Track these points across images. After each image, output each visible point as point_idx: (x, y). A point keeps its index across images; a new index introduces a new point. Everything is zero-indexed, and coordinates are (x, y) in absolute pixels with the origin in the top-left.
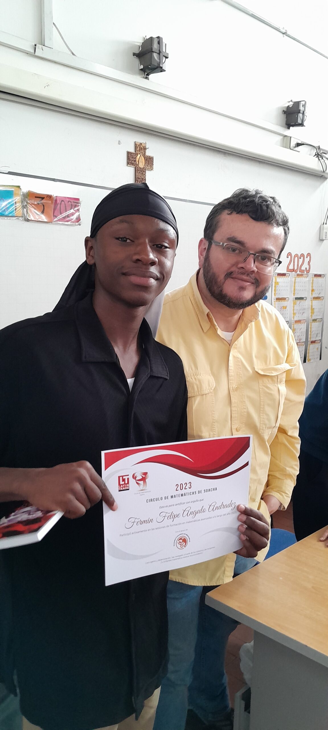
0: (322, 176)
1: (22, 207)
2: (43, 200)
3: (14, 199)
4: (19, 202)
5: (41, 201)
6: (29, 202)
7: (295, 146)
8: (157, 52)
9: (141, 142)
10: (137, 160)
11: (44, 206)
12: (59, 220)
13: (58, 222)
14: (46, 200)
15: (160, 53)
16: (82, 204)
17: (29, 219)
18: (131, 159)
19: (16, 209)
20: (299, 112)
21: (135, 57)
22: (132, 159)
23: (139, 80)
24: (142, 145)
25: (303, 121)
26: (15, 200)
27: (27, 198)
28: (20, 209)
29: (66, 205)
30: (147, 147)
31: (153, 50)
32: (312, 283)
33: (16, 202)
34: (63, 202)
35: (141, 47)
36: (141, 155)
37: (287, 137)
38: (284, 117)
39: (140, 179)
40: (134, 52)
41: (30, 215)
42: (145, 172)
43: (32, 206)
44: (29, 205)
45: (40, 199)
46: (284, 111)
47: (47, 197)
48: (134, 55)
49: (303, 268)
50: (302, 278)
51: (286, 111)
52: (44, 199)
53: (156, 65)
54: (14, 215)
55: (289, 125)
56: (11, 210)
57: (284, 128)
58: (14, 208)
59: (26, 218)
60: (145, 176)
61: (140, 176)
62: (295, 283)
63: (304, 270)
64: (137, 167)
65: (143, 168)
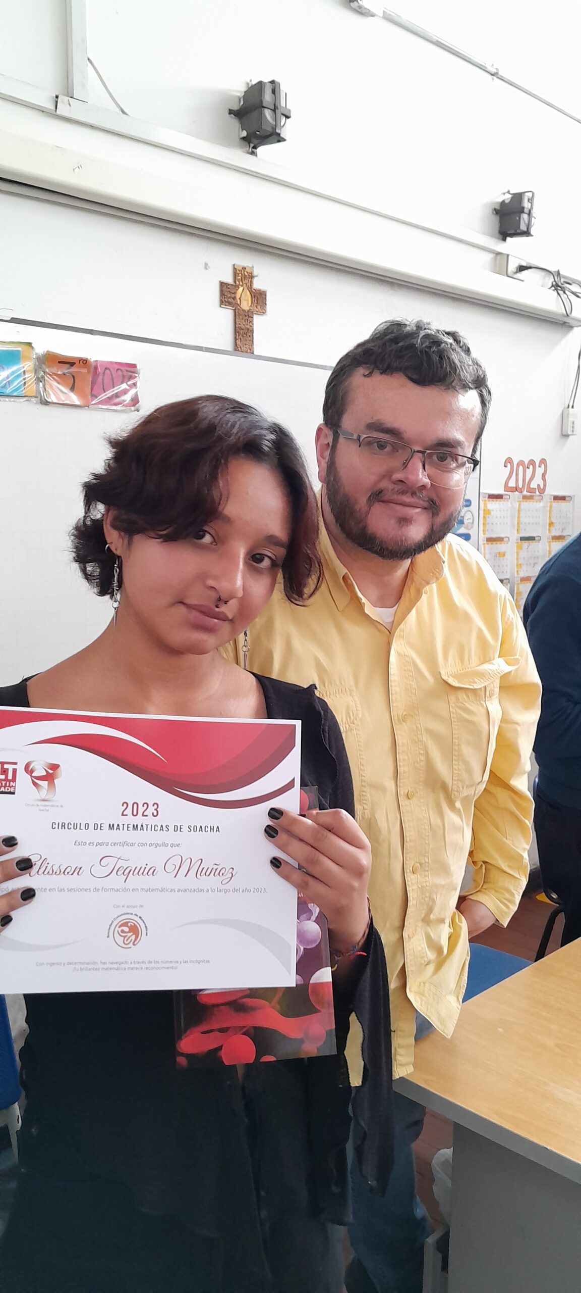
0: (565, 323)
1: (35, 380)
2: (73, 367)
3: (21, 366)
4: (30, 371)
5: (69, 369)
6: (47, 370)
7: (515, 270)
8: (271, 108)
9: (245, 265)
10: (238, 296)
11: (74, 377)
12: (101, 403)
13: (100, 406)
14: (80, 367)
15: (277, 111)
16: (141, 375)
17: (48, 400)
18: (227, 294)
19: (25, 383)
20: (522, 210)
21: (232, 117)
22: (229, 296)
23: (239, 157)
24: (247, 270)
25: (529, 226)
26: (24, 367)
27: (44, 364)
28: (33, 382)
29: (114, 376)
30: (255, 273)
31: (264, 105)
32: (550, 512)
33: (24, 372)
34: (107, 371)
35: (242, 100)
36: (246, 288)
37: (502, 255)
38: (495, 220)
39: (243, 329)
40: (231, 109)
41: (49, 394)
42: (252, 318)
43: (53, 378)
44: (48, 376)
45: (68, 366)
46: (495, 209)
47: (79, 363)
48: (230, 114)
49: (534, 485)
50: (531, 503)
51: (498, 210)
52: (75, 365)
53: (270, 129)
54: (23, 393)
55: (504, 234)
56: (16, 386)
57: (494, 239)
58: (21, 381)
59: (43, 399)
60: (251, 325)
61: (244, 325)
62: (519, 511)
63: (536, 489)
64: (238, 309)
65: (248, 311)
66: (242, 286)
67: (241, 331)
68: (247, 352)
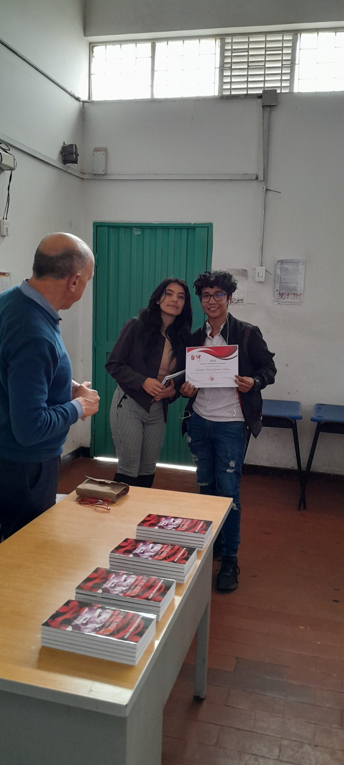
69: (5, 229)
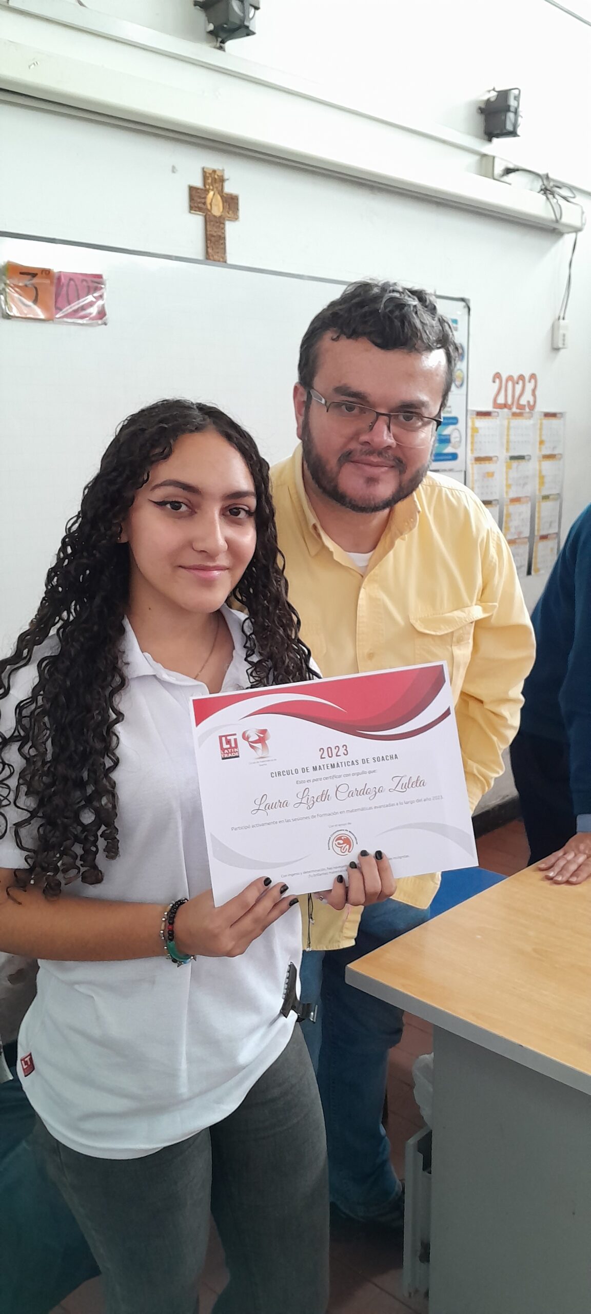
0: (554, 229)
2: (35, 278)
5: (31, 280)
6: (8, 282)
7: (501, 173)
9: (215, 168)
10: (208, 201)
11: (36, 289)
12: (67, 316)
13: (65, 320)
14: (42, 277)
15: (245, 1)
16: (107, 285)
17: (9, 313)
18: (196, 199)
20: (507, 109)
21: (198, 9)
22: (199, 200)
23: (206, 52)
24: (216, 174)
25: (515, 125)
27: (4, 275)
29: (79, 288)
30: (226, 177)
32: (541, 429)
34: (72, 282)
36: (216, 194)
37: (488, 157)
38: (480, 119)
39: (214, 236)
41: (10, 305)
42: (224, 224)
43: (15, 290)
44: (10, 288)
45: (29, 277)
46: (480, 109)
47: (42, 274)
48: (195, 5)
49: (523, 401)
50: (521, 421)
51: (484, 109)
52: (38, 276)
53: (238, 22)
55: (490, 135)
57: (479, 140)
59: (5, 313)
60: (223, 232)
61: (215, 232)
62: (508, 428)
63: (525, 406)
64: (209, 215)
65: (220, 217)
66: (212, 190)
67: (213, 238)
68: (219, 261)
69: (561, 338)
